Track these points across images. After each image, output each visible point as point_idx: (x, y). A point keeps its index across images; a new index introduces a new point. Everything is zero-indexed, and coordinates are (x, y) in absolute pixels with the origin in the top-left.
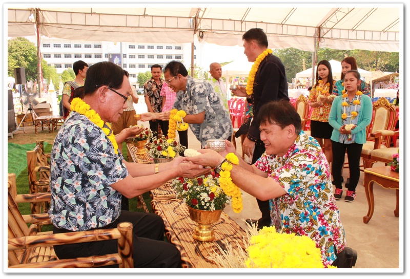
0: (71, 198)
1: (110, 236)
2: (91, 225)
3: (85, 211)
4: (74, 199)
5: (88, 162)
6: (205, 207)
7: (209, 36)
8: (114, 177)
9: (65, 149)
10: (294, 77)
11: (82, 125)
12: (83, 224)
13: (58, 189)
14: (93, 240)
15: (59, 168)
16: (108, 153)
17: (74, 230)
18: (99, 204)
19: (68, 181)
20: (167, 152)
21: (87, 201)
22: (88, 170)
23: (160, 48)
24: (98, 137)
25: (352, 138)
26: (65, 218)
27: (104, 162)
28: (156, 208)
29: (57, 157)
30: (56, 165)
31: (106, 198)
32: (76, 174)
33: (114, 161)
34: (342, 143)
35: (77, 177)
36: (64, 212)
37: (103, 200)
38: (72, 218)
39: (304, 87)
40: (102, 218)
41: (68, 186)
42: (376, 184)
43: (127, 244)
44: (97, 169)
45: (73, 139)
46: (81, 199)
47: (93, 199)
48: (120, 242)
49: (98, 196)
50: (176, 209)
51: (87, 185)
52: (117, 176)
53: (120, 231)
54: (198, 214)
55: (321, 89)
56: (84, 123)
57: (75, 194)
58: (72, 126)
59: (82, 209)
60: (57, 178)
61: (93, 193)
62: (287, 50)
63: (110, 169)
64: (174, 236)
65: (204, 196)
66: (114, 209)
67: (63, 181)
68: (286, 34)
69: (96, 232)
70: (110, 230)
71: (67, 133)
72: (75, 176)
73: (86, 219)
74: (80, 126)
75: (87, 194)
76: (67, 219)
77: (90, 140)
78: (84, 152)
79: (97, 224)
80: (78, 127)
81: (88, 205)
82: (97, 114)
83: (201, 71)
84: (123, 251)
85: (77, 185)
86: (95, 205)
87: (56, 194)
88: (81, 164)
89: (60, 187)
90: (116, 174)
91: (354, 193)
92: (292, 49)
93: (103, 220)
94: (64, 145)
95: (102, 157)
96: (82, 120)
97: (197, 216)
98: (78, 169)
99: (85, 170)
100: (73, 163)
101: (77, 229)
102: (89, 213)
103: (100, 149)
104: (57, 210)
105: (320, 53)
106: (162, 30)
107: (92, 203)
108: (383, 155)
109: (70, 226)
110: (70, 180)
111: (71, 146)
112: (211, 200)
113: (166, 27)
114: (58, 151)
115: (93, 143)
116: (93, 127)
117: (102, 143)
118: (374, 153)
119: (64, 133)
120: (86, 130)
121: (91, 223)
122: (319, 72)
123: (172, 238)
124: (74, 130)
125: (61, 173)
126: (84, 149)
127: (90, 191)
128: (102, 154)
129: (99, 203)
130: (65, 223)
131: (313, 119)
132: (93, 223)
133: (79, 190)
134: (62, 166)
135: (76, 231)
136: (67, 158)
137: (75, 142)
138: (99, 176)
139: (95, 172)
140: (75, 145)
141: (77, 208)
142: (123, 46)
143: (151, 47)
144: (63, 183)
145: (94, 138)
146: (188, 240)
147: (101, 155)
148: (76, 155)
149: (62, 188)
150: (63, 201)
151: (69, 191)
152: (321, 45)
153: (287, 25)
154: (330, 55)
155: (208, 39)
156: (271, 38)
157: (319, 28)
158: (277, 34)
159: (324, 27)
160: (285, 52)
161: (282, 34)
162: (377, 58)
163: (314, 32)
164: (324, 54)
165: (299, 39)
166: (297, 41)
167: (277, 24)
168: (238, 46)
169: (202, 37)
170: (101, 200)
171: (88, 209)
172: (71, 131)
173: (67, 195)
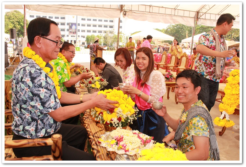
1: (46, 143)
3: (37, 125)
4: (30, 117)
5: (31, 95)
7: (129, 14)
10: (181, 42)
13: (19, 112)
14: (33, 146)
17: (28, 137)
18: (47, 121)
19: (24, 106)
21: (39, 119)
23: (100, 20)
36: (22, 127)
38: (27, 130)
39: (186, 48)
40: (49, 130)
41: (25, 109)
43: (57, 149)
44: (37, 101)
45: (22, 78)
46: (35, 118)
47: (42, 117)
48: (53, 148)
53: (53, 140)
58: (21, 69)
62: (177, 25)
67: (20, 106)
68: (177, 15)
71: (18, 74)
73: (37, 131)
74: (26, 69)
77: (33, 79)
78: (29, 88)
79: (44, 135)
81: (39, 122)
83: (124, 36)
84: (55, 154)
86: (44, 121)
87: (17, 115)
89: (20, 110)
92: (180, 25)
94: (16, 82)
101: (30, 137)
102: (40, 127)
103: (40, 86)
105: (197, 28)
106: (101, 9)
107: (42, 120)
109: (26, 135)
111: (20, 83)
113: (104, 7)
114: (14, 86)
115: (35, 81)
116: (35, 69)
117: (42, 81)
119: (16, 74)
120: (30, 72)
124: (22, 72)
125: (18, 101)
126: (29, 86)
129: (48, 120)
134: (18, 96)
139: (36, 103)
140: (23, 82)
141: (32, 123)
142: (78, 18)
143: (95, 20)
144: (21, 108)
147: (40, 91)
148: (24, 90)
150: (21, 119)
152: (198, 23)
153: (178, 10)
154: (203, 29)
155: (129, 16)
156: (168, 17)
157: (198, 13)
158: (171, 15)
159: (201, 12)
160: (176, 26)
161: (174, 15)
162: (232, 32)
163: (194, 15)
164: (199, 29)
165: (185, 18)
166: (184, 20)
167: (172, 9)
168: (147, 21)
169: (125, 15)
170: (49, 118)
171: (39, 124)
172: (20, 72)
173: (26, 115)
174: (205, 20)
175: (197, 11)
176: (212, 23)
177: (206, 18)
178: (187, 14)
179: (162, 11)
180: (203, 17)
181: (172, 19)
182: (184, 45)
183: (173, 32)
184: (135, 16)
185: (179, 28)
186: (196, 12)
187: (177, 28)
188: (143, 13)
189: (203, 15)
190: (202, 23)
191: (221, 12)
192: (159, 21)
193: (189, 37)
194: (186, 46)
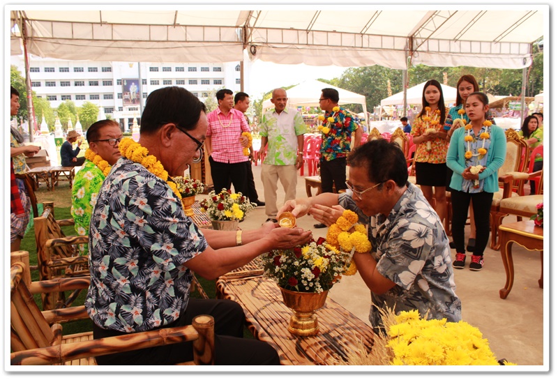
0: (123, 283)
1: (184, 337)
2: (153, 323)
3: (144, 303)
4: (128, 286)
5: (150, 231)
6: (307, 289)
7: (263, 51)
8: (189, 251)
9: (115, 214)
11: (139, 178)
12: (142, 322)
13: (104, 274)
14: (159, 345)
15: (105, 241)
16: (179, 216)
17: (128, 331)
18: (163, 292)
19: (119, 261)
20: (232, 211)
21: (147, 288)
22: (150, 243)
23: (192, 69)
24: (164, 195)
25: (480, 185)
26: (114, 315)
27: (174, 231)
28: (226, 291)
29: (102, 226)
30: (100, 237)
31: (173, 283)
32: (131, 250)
33: (188, 228)
34: (466, 191)
35: (133, 254)
36: (113, 306)
37: (168, 285)
38: (125, 315)
40: (167, 312)
41: (119, 268)
42: (516, 244)
43: (207, 347)
44: (164, 241)
45: (128, 199)
46: (139, 286)
47: (155, 284)
48: (197, 345)
49: (161, 280)
50: (255, 292)
51: (146, 265)
52: (194, 249)
53: (197, 329)
54: (297, 299)
55: (430, 118)
56: (142, 176)
57: (129, 279)
58: (123, 181)
59: (140, 299)
60: (103, 256)
61: (154, 276)
63: (184, 239)
64: (261, 331)
65: (307, 272)
66: (183, 298)
67: (112, 260)
68: (367, 46)
69: (163, 332)
70: (182, 328)
71: (117, 191)
72: (129, 253)
73: (146, 314)
74: (137, 180)
75: (147, 278)
76: (117, 316)
78: (145, 218)
79: (160, 321)
80: (133, 181)
81: (149, 294)
82: (159, 162)
84: (202, 358)
85: (133, 267)
86: (158, 293)
87: (101, 280)
88: (140, 236)
89: (107, 270)
90: (191, 245)
91: (482, 259)
93: (169, 315)
94: (113, 209)
95: (170, 223)
96: (138, 171)
97: (295, 301)
98: (134, 242)
99: (147, 243)
100: (126, 235)
101: (133, 330)
102: (150, 306)
103: (168, 212)
104: (102, 302)
106: (200, 44)
107: (153, 291)
108: (517, 205)
109: (123, 327)
110: (123, 258)
112: (316, 277)
113: (205, 40)
114: (104, 217)
115: (158, 204)
116: (155, 180)
117: (170, 203)
118: (504, 203)
119: (112, 190)
120: (146, 186)
121: (153, 321)
122: (426, 95)
123: (259, 334)
124: (127, 186)
125: (108, 249)
126: (145, 213)
127: (151, 272)
128: (171, 219)
129: (164, 289)
130: (115, 321)
131: (419, 161)
132: (156, 320)
133: (135, 273)
134: (110, 239)
135: (131, 333)
136: (118, 227)
137: (131, 202)
138: (167, 250)
139: (162, 246)
140: (131, 208)
141: (133, 298)
142: (141, 68)
143: (181, 69)
144: (112, 264)
145: (158, 197)
146: (284, 335)
147: (169, 221)
148: (132, 223)
149: (109, 271)
150: (111, 289)
151: (120, 275)
152: (414, 61)
153: (369, 35)
154: (422, 74)
155: (263, 56)
156: (348, 53)
157: (411, 39)
158: (355, 47)
159: (418, 36)
160: (362, 71)
161: (362, 47)
162: (484, 76)
163: (405, 44)
164: (414, 73)
165: (385, 53)
166: (383, 56)
167: (355, 34)
168: (303, 64)
169: (254, 53)
170: (166, 286)
171: (149, 300)
172: (123, 187)
173: (118, 281)
174: (428, 55)
175: (410, 36)
176: (444, 58)
177: (430, 50)
178: (388, 43)
179: (334, 40)
180: (423, 47)
181: (358, 57)
182: (385, 110)
183: (358, 83)
184: (277, 54)
185: (370, 74)
186: (408, 37)
187: (365, 74)
188: (294, 46)
189: (423, 43)
190: (422, 61)
191: (460, 35)
192: (330, 63)
193: (395, 92)
194: (389, 114)
